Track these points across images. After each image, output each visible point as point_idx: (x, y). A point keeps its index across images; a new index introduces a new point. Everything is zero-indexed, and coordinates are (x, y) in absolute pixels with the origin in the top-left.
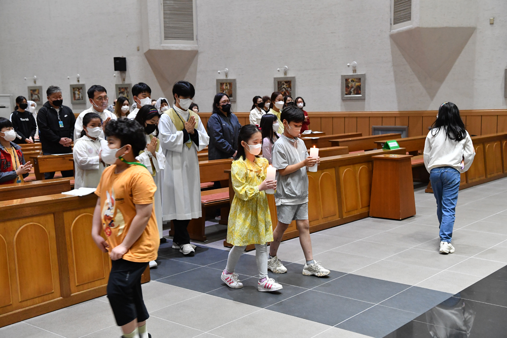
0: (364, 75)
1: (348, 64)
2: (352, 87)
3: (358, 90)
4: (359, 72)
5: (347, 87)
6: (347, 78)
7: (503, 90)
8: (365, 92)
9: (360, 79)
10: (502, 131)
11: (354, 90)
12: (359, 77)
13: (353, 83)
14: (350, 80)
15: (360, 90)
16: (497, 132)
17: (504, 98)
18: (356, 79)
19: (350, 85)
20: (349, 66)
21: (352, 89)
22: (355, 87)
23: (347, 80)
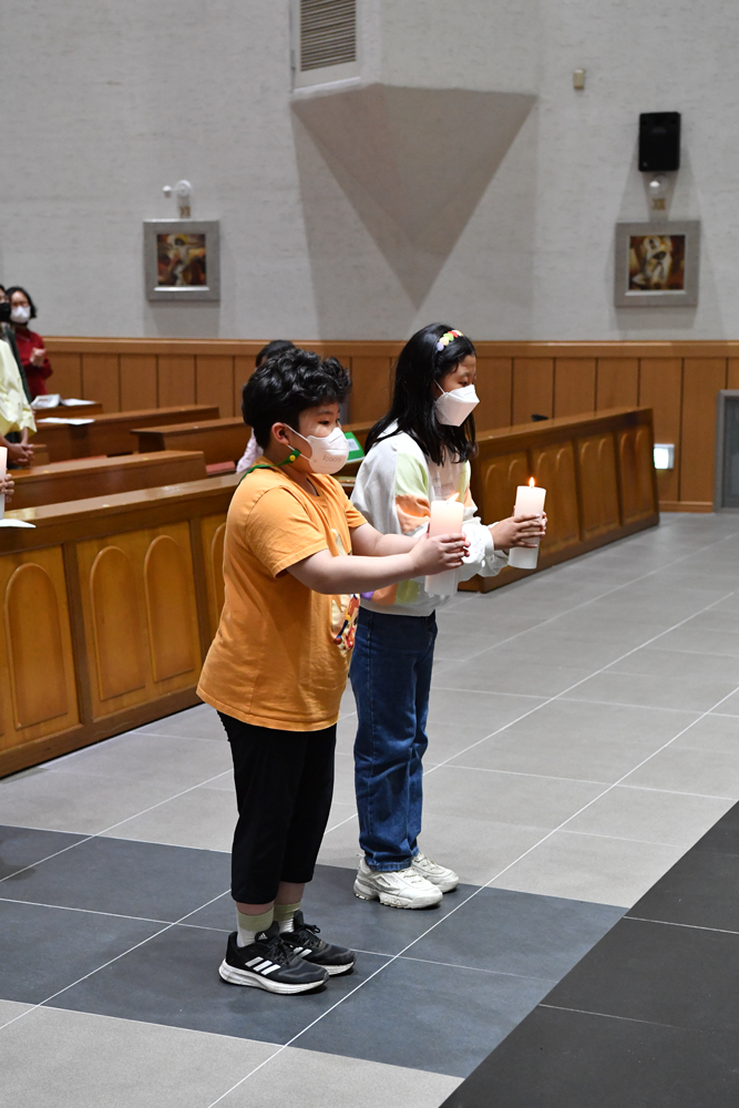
0: (214, 226)
1: (167, 188)
2: (179, 262)
3: (197, 271)
4: (200, 215)
5: (163, 259)
6: (162, 230)
7: (612, 284)
8: (218, 280)
9: (202, 238)
10: (610, 405)
11: (185, 272)
12: (201, 230)
13: (182, 250)
14: (171, 239)
15: (204, 270)
16: (595, 409)
17: (613, 308)
18: (193, 236)
19: (171, 255)
20: (168, 194)
21: (180, 269)
22: (187, 261)
23: (161, 238)
